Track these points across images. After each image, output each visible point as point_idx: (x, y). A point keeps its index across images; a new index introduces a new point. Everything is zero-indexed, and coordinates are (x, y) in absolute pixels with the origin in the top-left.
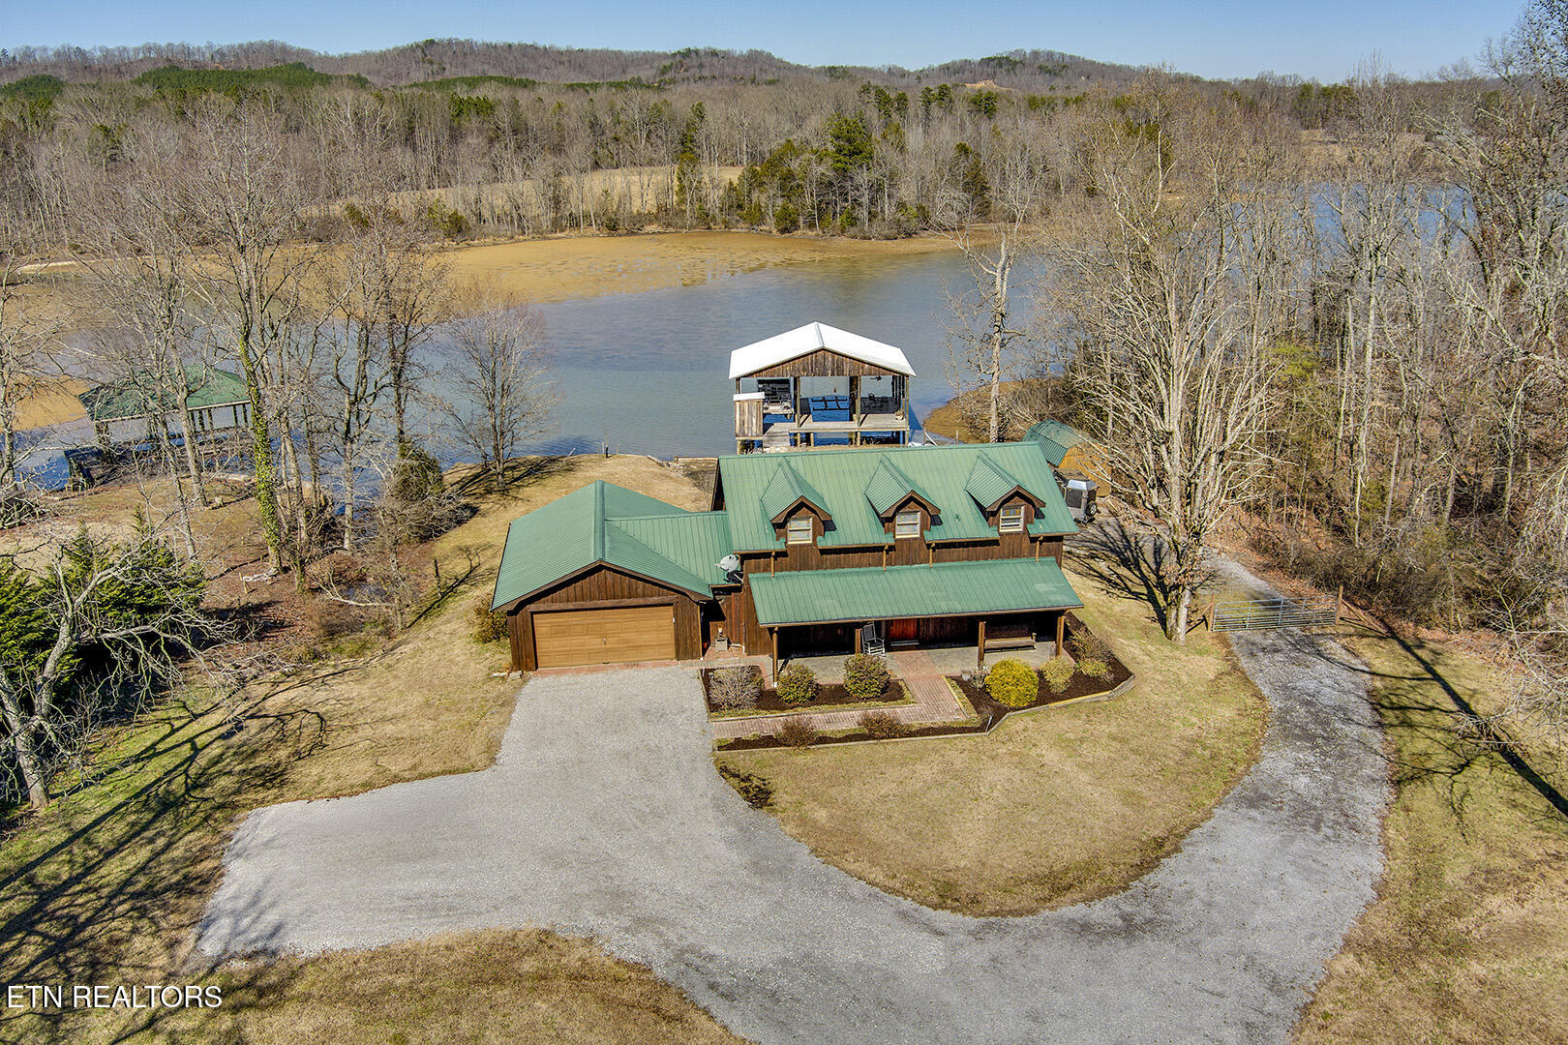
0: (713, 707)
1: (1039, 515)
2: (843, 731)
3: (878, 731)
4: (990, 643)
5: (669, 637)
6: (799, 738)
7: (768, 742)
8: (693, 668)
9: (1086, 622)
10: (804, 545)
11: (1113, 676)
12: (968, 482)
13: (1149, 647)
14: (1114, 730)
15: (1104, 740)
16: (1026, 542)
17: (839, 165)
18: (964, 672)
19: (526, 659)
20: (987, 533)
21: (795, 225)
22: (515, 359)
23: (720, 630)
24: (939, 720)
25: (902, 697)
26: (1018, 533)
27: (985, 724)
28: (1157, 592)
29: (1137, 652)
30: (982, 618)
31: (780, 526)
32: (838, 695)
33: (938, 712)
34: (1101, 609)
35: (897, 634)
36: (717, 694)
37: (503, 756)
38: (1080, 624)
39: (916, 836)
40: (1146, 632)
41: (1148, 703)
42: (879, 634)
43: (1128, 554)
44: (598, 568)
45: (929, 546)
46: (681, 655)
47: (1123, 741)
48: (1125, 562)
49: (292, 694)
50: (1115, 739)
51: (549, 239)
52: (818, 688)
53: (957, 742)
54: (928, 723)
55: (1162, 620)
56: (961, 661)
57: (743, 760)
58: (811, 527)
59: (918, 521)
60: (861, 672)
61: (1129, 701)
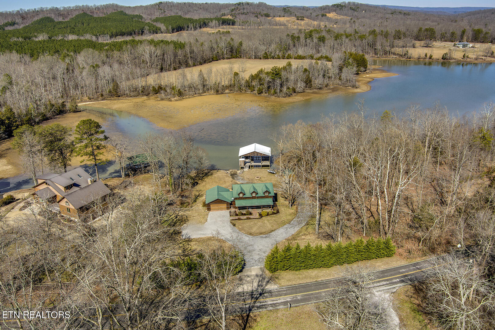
0: (230, 216)
2: (244, 219)
3: (248, 219)
4: (263, 209)
5: (226, 207)
6: (239, 219)
7: (236, 220)
8: (229, 211)
10: (242, 197)
11: (277, 212)
14: (274, 219)
17: (273, 78)
19: (209, 209)
20: (263, 195)
21: (262, 92)
22: (204, 159)
23: (232, 206)
25: (252, 215)
26: (267, 196)
27: (260, 218)
29: (282, 209)
30: (261, 206)
31: (239, 194)
32: (245, 215)
35: (252, 207)
36: (231, 214)
37: (208, 220)
39: (249, 229)
41: (280, 216)
44: (218, 199)
45: (256, 197)
46: (227, 209)
49: (181, 213)
51: (202, 96)
52: (242, 213)
53: (256, 220)
54: (254, 218)
56: (260, 211)
57: (233, 222)
58: (242, 195)
59: (255, 194)
60: (247, 212)
61: (278, 216)
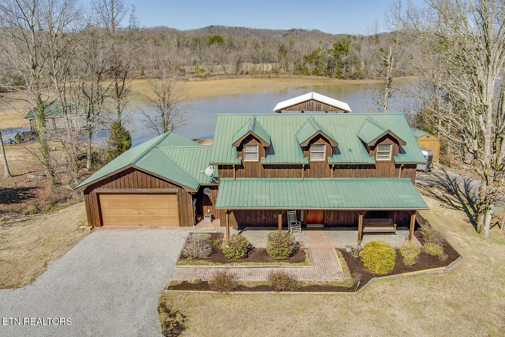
0: (183, 258)
1: (402, 151)
2: (256, 282)
3: (279, 284)
4: (367, 229)
5: (175, 212)
6: (222, 285)
7: (203, 285)
8: (186, 232)
9: (428, 220)
10: (253, 162)
11: (447, 256)
12: (359, 132)
13: (467, 237)
14: (449, 296)
15: (442, 305)
16: (393, 167)
17: (336, 54)
18: (347, 247)
19: (96, 219)
20: (367, 160)
23: (209, 211)
24: (323, 280)
25: (303, 260)
26: (387, 162)
27: (356, 285)
28: (468, 207)
29: (460, 240)
30: (361, 212)
31: (239, 149)
33: (325, 273)
34: (437, 213)
35: (311, 219)
38: (425, 221)
40: (464, 228)
41: (472, 277)
42: (299, 219)
43: (451, 187)
44: (132, 169)
45: (330, 166)
46: (182, 223)
47: (456, 306)
48: (449, 191)
50: (450, 305)
52: (253, 250)
53: (333, 298)
54: (316, 281)
55: (474, 222)
56: (347, 239)
58: (258, 151)
59: (325, 151)
60: (278, 243)
61: (459, 274)
